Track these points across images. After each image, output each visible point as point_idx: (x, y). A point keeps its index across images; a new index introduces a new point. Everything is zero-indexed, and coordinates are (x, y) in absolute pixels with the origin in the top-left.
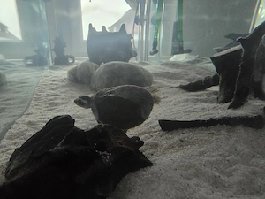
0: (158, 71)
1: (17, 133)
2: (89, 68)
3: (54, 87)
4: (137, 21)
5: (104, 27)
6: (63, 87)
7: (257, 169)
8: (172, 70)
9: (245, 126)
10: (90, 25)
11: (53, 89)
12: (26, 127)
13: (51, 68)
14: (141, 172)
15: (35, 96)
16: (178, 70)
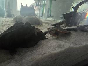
2: (21, 17)
4: (37, 5)
5: (26, 5)
6: (12, 23)
8: (48, 22)
10: (22, 4)
14: (45, 40)
16: (50, 22)
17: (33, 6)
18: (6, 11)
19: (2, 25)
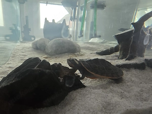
0: (83, 46)
1: (3, 72)
3: (24, 51)
4: (71, 19)
5: (53, 20)
7: (143, 89)
9: (135, 69)
10: (46, 18)
11: (23, 52)
12: (8, 69)
13: (21, 42)
15: (12, 55)
17: (64, 20)
18: (22, 32)
19: (13, 57)
